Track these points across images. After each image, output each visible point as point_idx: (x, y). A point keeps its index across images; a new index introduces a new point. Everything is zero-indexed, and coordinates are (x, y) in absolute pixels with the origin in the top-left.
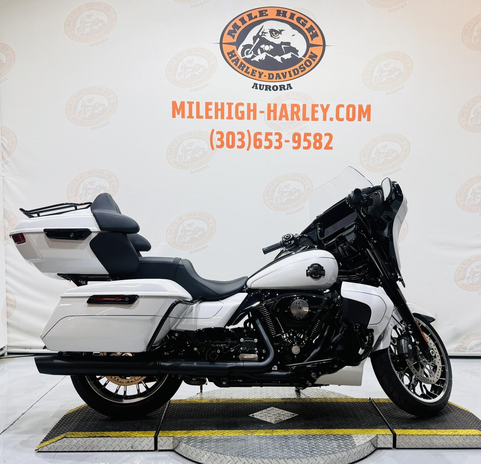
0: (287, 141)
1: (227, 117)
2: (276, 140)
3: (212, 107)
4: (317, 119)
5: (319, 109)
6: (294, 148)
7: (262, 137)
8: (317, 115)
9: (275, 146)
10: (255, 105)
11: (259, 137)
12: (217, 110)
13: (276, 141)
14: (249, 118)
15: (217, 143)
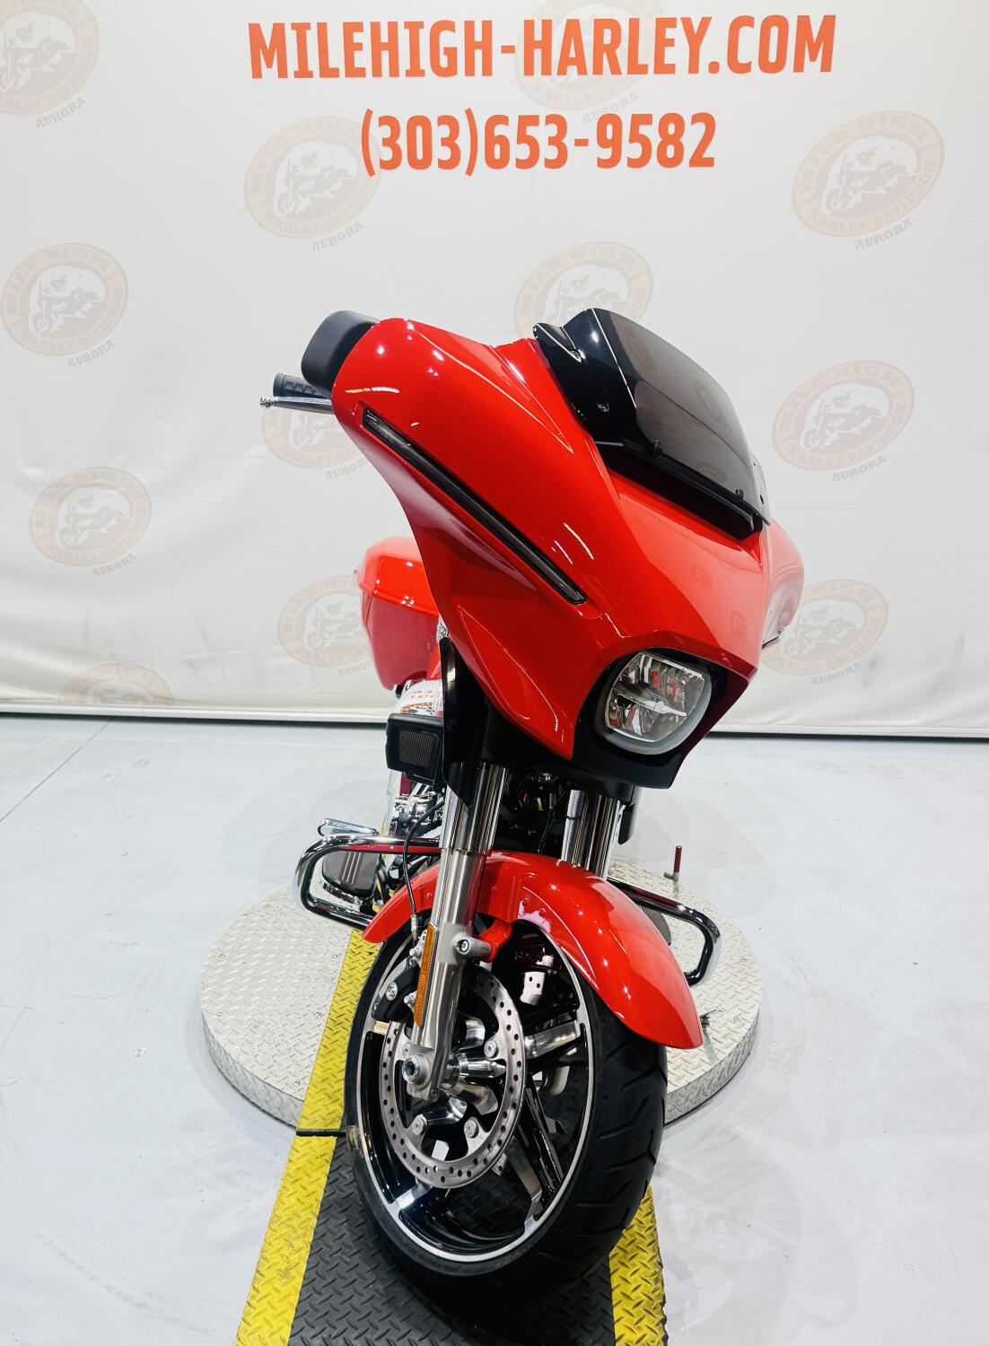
0: (581, 143)
1: (407, 71)
2: (550, 138)
3: (363, 38)
4: (670, 69)
5: (677, 34)
6: (602, 163)
7: (509, 131)
8: (670, 56)
9: (546, 159)
10: (487, 26)
11: (499, 130)
12: (377, 47)
13: (550, 144)
14: (470, 71)
15: (382, 153)
